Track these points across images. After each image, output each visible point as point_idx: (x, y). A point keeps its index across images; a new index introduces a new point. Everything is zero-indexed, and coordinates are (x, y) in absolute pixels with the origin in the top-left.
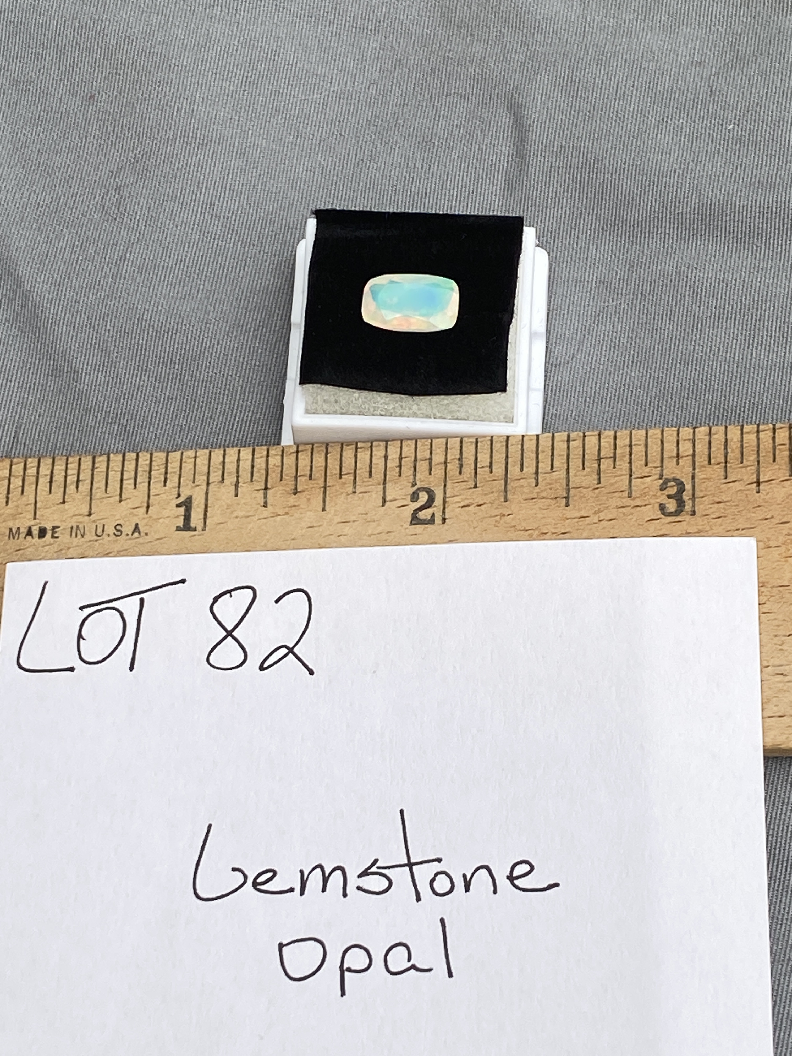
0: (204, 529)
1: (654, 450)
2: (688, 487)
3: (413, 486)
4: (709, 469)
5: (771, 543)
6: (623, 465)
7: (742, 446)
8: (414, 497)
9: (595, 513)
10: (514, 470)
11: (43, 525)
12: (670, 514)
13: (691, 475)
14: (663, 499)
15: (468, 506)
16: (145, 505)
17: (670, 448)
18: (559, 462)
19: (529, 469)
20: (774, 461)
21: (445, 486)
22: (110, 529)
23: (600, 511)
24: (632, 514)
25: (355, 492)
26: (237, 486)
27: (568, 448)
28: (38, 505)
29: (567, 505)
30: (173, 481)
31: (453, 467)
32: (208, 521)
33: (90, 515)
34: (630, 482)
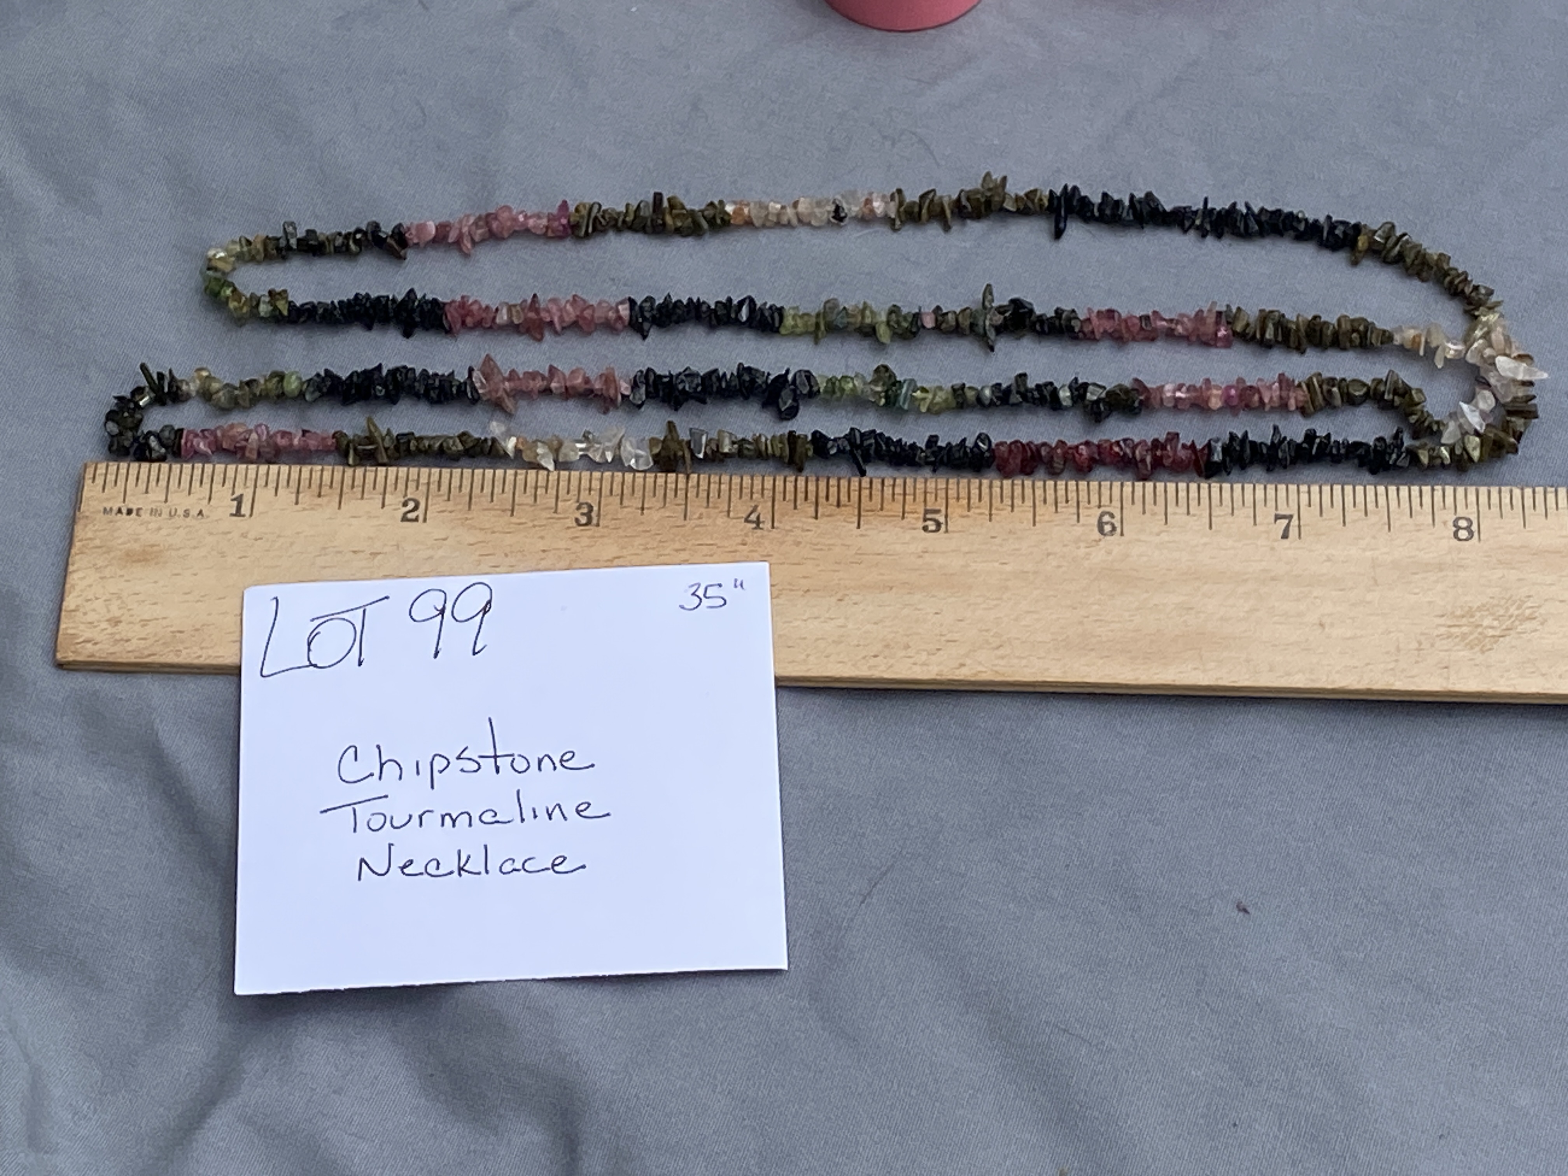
0: (251, 515)
1: (574, 483)
2: (595, 508)
3: (405, 495)
4: (611, 499)
5: (649, 546)
6: (552, 492)
7: (633, 486)
8: (405, 504)
9: (532, 521)
10: (476, 490)
11: (131, 506)
12: (582, 525)
13: (598, 501)
14: (578, 514)
15: (443, 512)
16: (208, 497)
17: (585, 484)
18: (509, 487)
19: (487, 490)
20: (654, 496)
21: (427, 498)
22: (181, 512)
23: (534, 520)
24: (556, 523)
25: (362, 498)
26: (277, 489)
27: (515, 480)
28: (127, 494)
29: (512, 515)
30: (229, 484)
31: (434, 487)
32: (254, 511)
33: (166, 501)
34: (557, 503)
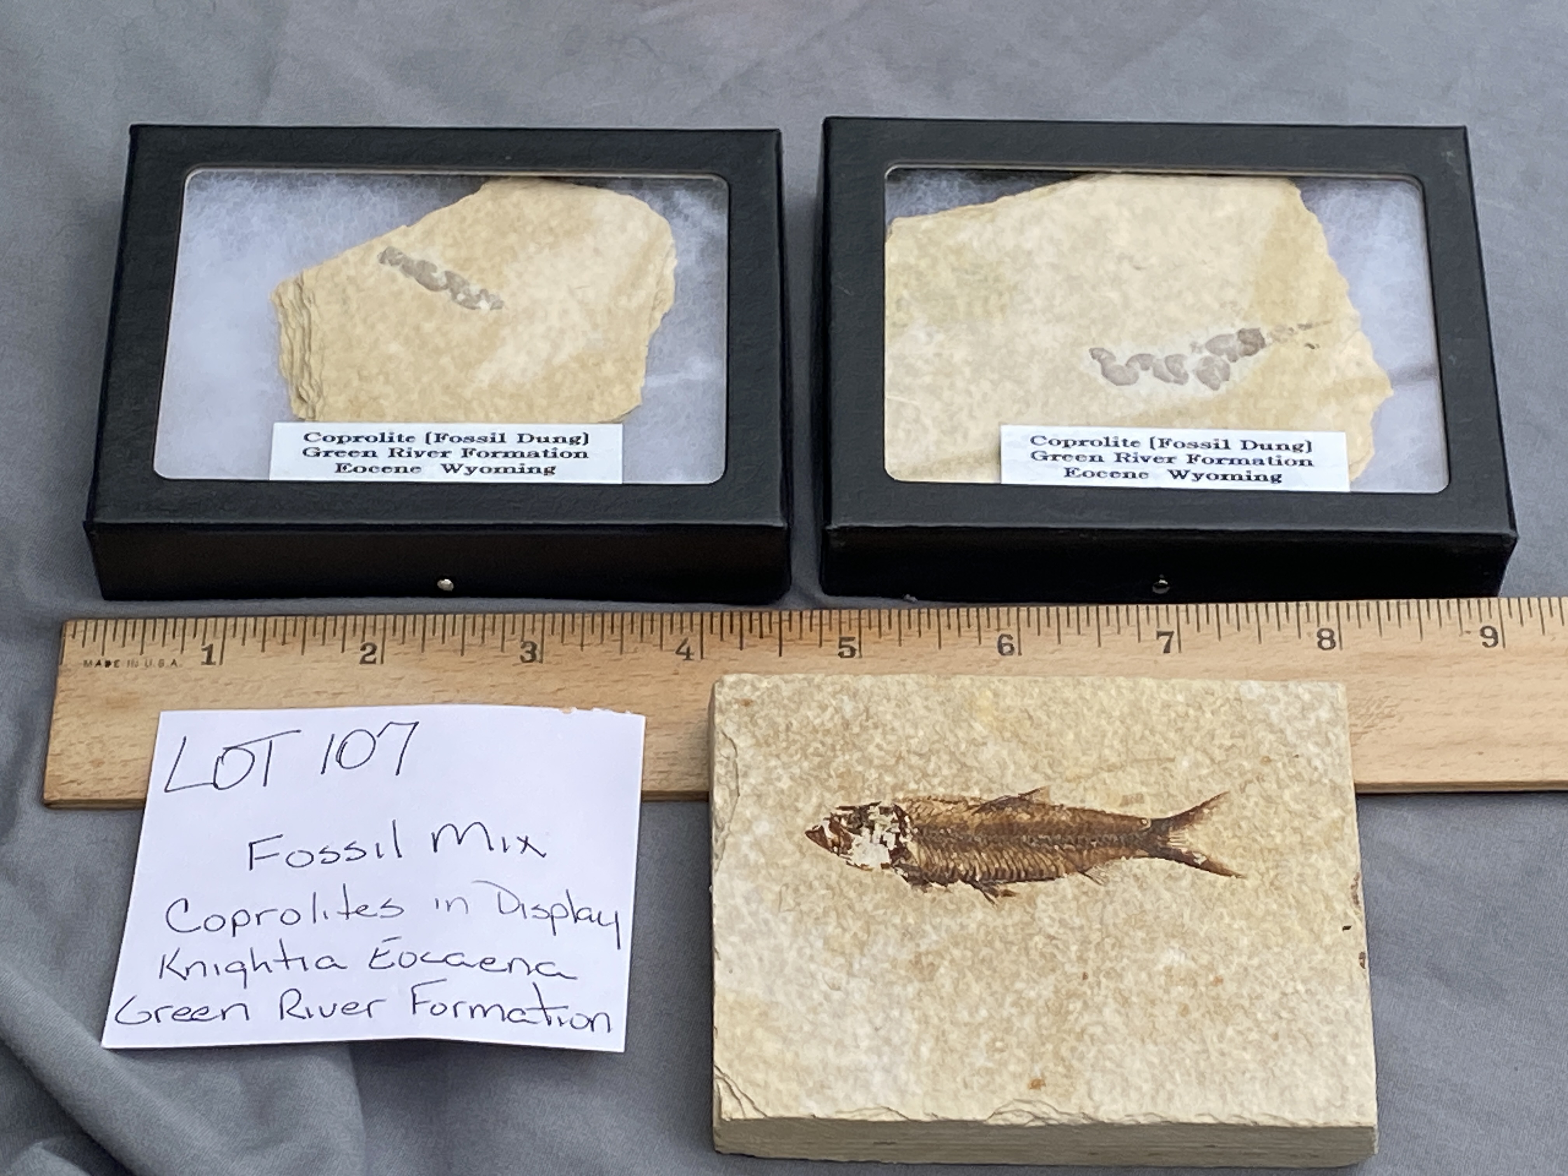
0: (221, 663)
1: (518, 626)
2: (539, 647)
3: (363, 640)
4: (553, 638)
5: (589, 678)
6: (499, 633)
7: (573, 625)
8: (363, 648)
9: (481, 659)
10: (429, 634)
11: (108, 659)
12: (527, 662)
13: (541, 640)
14: (523, 652)
15: (398, 654)
16: (181, 649)
17: (528, 625)
18: (458, 630)
19: (439, 633)
20: (592, 633)
21: (383, 642)
22: (156, 662)
23: (483, 658)
24: (503, 661)
25: (323, 644)
26: (244, 639)
27: (464, 624)
28: (105, 648)
29: (462, 654)
30: (200, 636)
31: (389, 632)
32: (224, 660)
33: (142, 652)
34: (503, 642)
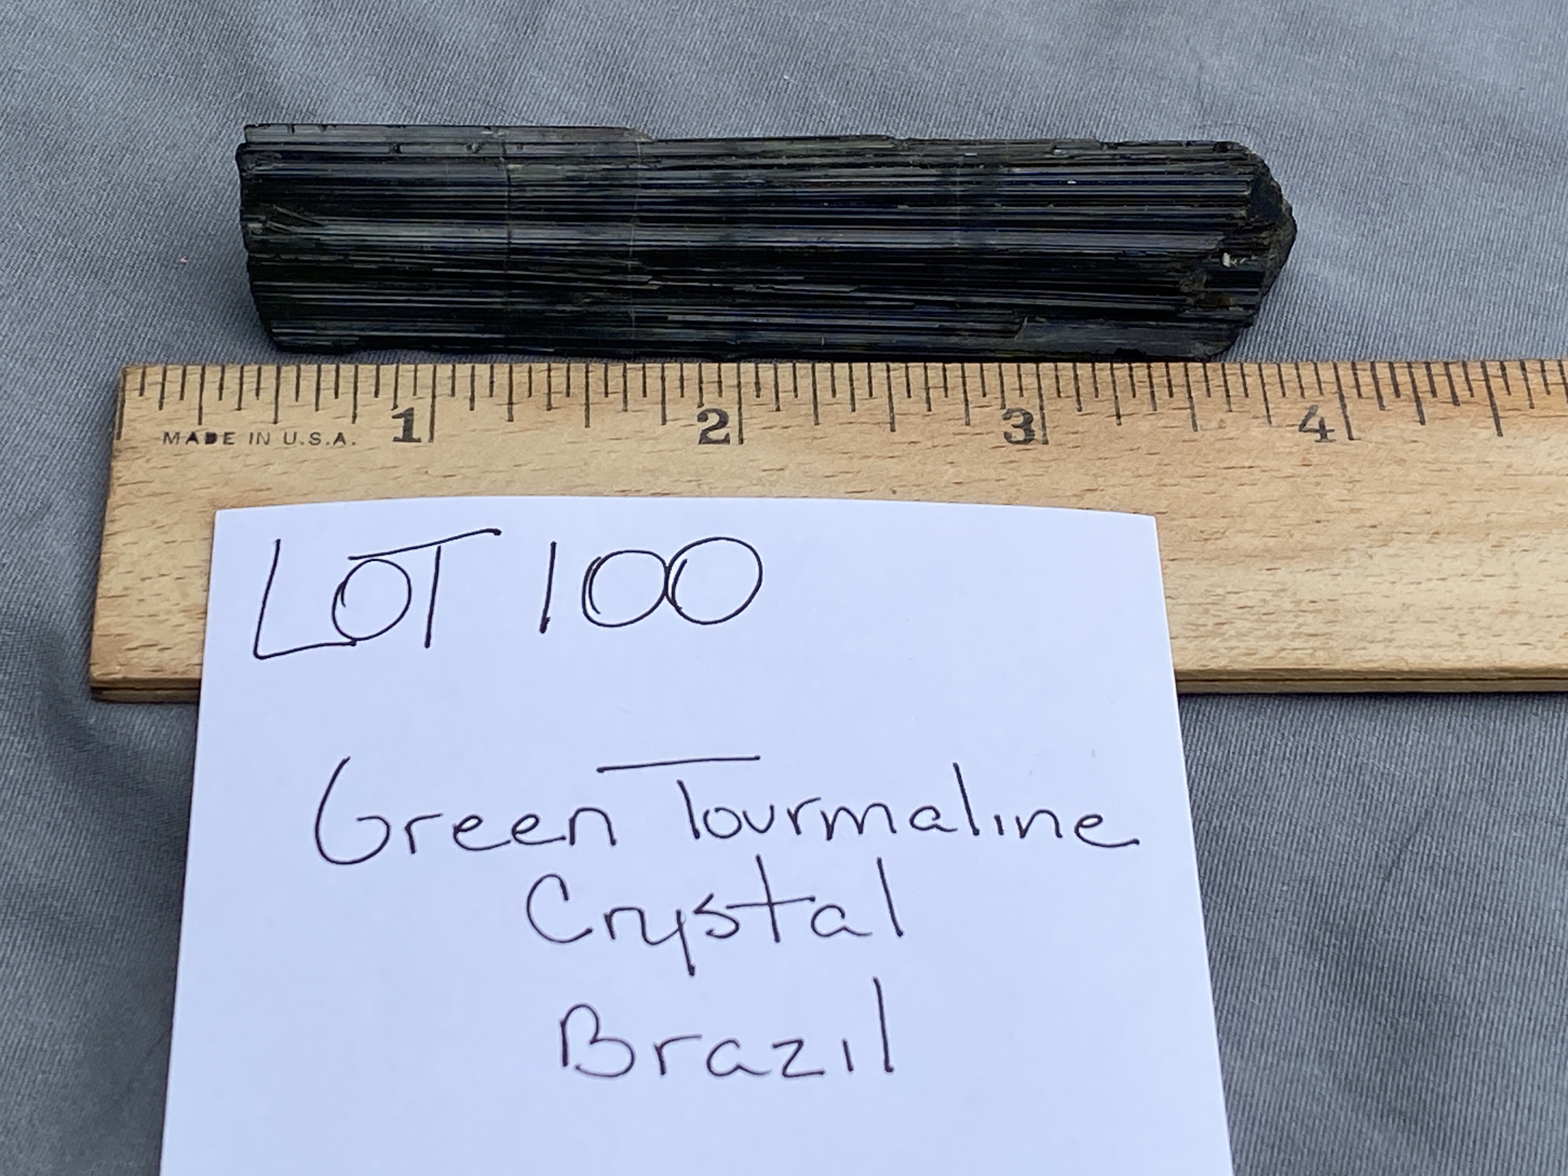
0: (430, 442)
2: (1037, 417)
3: (701, 405)
4: (1060, 403)
6: (956, 394)
7: (1095, 382)
8: (702, 417)
9: (930, 438)
10: (824, 395)
11: (212, 430)
12: (1018, 442)
13: (1038, 407)
14: (1007, 427)
15: (771, 428)
16: (351, 414)
17: (1010, 381)
18: (880, 389)
19: (843, 394)
20: (1134, 396)
21: (740, 408)
22: (304, 438)
23: (933, 437)
24: (971, 441)
25: (626, 410)
26: (472, 399)
27: (889, 377)
28: (204, 410)
29: (893, 430)
30: (387, 393)
31: (749, 391)
32: (436, 434)
33: (276, 422)
34: (967, 410)
